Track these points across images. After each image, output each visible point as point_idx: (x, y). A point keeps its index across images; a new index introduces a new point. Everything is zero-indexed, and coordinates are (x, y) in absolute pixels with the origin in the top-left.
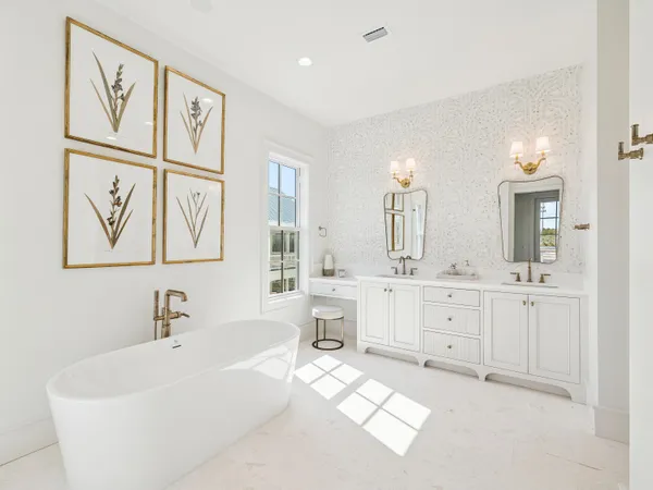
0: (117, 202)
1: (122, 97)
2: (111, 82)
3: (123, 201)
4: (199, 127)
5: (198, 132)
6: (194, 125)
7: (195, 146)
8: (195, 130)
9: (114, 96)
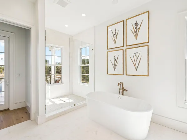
0: (115, 60)
1: (116, 36)
2: (114, 34)
3: (116, 60)
4: (138, 30)
5: (137, 33)
6: (135, 31)
7: (136, 37)
8: (136, 32)
9: (114, 36)
